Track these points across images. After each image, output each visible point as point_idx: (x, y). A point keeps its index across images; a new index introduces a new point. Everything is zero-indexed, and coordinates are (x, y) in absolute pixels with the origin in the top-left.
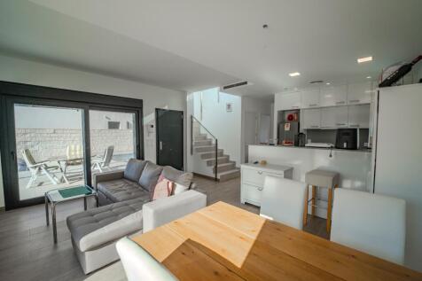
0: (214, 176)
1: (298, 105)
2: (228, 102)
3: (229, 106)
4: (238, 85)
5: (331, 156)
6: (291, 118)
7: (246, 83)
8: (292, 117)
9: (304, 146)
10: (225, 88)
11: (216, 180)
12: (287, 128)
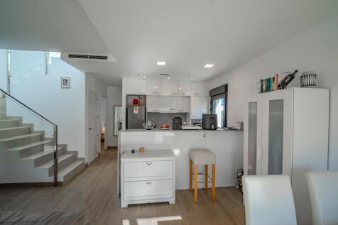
0: (51, 179)
1: (143, 92)
2: (65, 76)
3: (65, 81)
4: (86, 57)
5: (205, 136)
6: (136, 102)
7: (106, 58)
8: (138, 101)
9: (181, 129)
10: (71, 56)
11: (56, 184)
12: (136, 112)
